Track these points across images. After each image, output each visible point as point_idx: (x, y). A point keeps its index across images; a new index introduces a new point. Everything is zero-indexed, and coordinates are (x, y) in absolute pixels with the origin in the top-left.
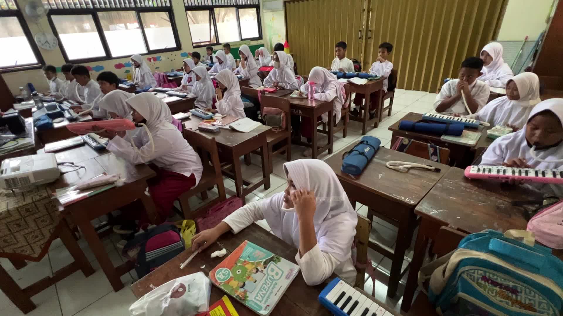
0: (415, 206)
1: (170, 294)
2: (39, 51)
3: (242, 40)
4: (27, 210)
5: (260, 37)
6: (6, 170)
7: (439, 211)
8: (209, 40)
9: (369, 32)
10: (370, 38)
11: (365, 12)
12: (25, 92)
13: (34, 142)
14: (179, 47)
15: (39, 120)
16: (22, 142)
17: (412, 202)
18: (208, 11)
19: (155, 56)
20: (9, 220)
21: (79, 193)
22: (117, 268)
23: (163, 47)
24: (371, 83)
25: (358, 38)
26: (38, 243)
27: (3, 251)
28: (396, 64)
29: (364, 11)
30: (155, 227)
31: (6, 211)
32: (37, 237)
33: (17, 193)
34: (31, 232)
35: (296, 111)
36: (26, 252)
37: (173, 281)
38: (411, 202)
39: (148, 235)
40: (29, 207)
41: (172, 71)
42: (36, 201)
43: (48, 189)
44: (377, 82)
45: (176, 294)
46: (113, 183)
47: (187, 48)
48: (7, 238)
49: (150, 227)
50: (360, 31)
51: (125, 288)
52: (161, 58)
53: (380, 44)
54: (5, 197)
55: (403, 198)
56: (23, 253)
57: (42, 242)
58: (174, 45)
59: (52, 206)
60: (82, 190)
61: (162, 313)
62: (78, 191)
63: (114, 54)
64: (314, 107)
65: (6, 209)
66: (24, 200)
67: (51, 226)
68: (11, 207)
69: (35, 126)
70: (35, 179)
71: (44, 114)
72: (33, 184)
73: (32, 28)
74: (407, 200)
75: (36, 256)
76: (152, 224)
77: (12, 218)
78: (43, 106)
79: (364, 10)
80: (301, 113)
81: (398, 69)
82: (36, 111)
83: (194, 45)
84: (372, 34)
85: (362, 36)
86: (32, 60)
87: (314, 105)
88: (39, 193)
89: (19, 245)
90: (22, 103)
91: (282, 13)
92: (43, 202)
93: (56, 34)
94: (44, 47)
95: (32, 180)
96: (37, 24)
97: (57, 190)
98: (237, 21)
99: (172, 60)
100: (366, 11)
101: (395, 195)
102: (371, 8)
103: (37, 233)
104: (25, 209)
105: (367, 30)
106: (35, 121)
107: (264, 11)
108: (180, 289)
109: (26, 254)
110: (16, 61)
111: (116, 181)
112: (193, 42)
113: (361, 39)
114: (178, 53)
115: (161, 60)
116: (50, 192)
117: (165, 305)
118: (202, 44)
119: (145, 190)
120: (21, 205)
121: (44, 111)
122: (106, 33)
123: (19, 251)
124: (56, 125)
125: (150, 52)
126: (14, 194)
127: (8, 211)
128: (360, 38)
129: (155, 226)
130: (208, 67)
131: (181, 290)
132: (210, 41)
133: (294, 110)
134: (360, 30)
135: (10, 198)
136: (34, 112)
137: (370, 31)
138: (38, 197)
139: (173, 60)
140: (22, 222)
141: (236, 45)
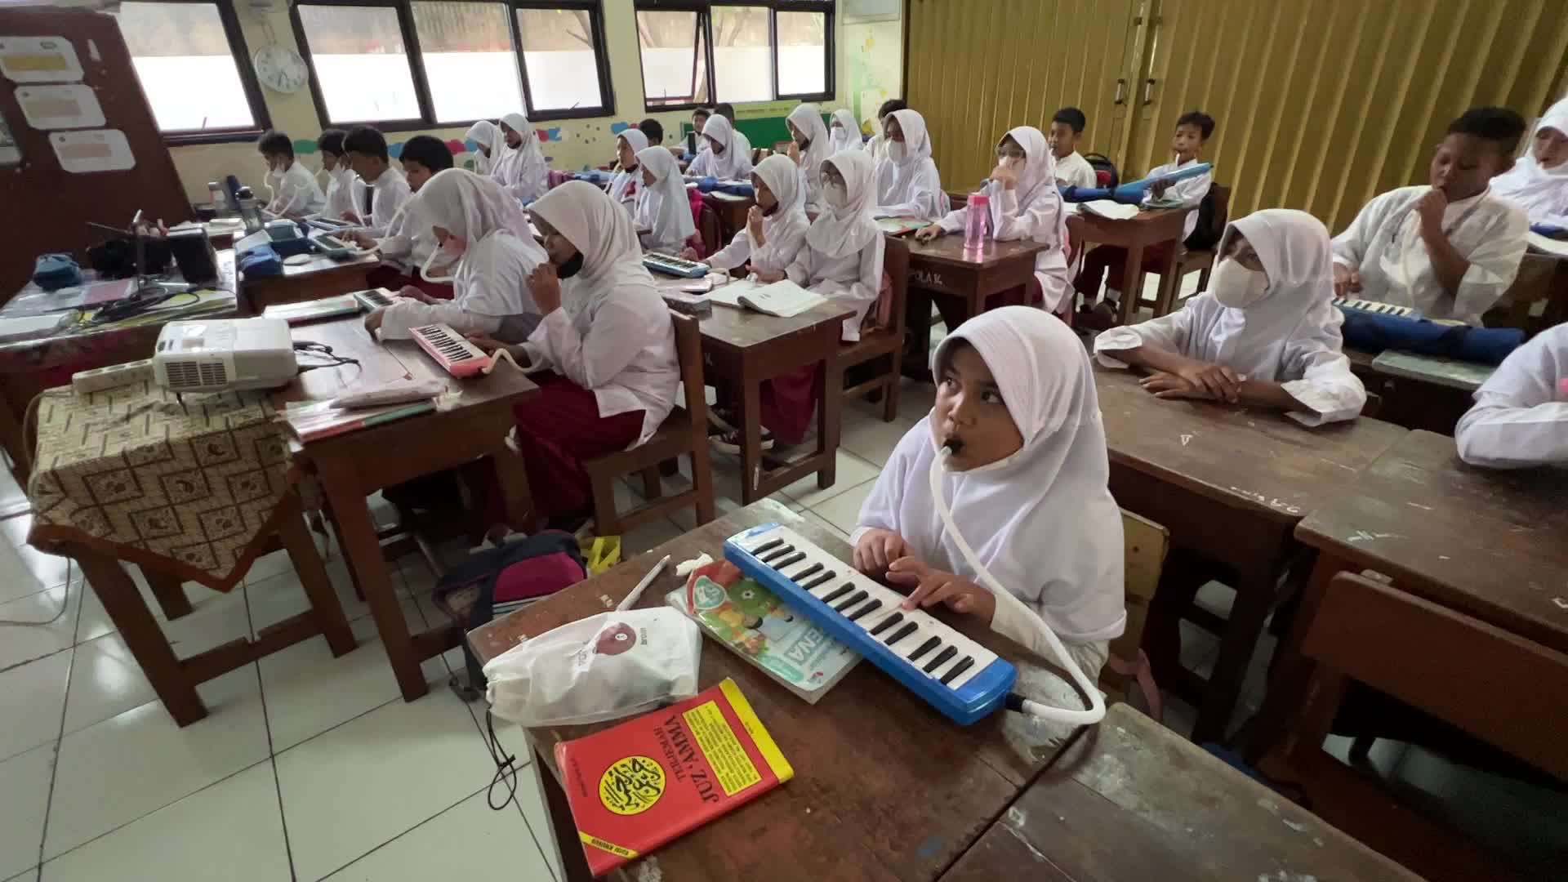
0: (1299, 519)
1: (593, 644)
2: (260, 94)
3: (779, 98)
4: (212, 450)
5: (829, 94)
6: (171, 343)
7: (1378, 536)
8: (689, 93)
9: (1149, 85)
10: (1149, 102)
11: (1141, 30)
12: (220, 196)
13: (235, 301)
14: (608, 107)
15: (249, 253)
16: (205, 297)
17: (1292, 510)
18: (693, 15)
19: (545, 126)
20: (167, 468)
21: (341, 415)
22: (416, 638)
23: (567, 105)
24: (1148, 217)
25: (1113, 104)
26: (231, 544)
27: (146, 546)
28: (1226, 168)
29: (1140, 23)
30: (523, 540)
31: (160, 445)
32: (227, 525)
33: (191, 407)
34: (215, 510)
35: (925, 277)
36: (200, 560)
37: (597, 619)
38: (1289, 509)
39: (504, 555)
40: (216, 442)
41: (586, 169)
42: (235, 430)
43: (265, 403)
44: (1168, 216)
45: (609, 645)
46: (426, 399)
47: (630, 111)
48: (159, 516)
49: (511, 537)
50: (1122, 81)
51: (430, 695)
52: (558, 136)
53: (1180, 114)
54: (162, 415)
55: (1262, 498)
56: (193, 563)
57: (240, 540)
58: (596, 101)
59: (273, 448)
60: (352, 408)
61: (571, 686)
62: (339, 410)
63: (442, 116)
64: (979, 265)
65: (164, 439)
66: (208, 424)
67: (266, 503)
68: (177, 436)
69: (238, 268)
70: (239, 372)
71: (265, 242)
72: (232, 385)
73: (251, 34)
74: (1274, 504)
75: (222, 574)
76: (516, 531)
77: (176, 465)
78: (261, 227)
79: (1139, 21)
80: (941, 283)
81: (1231, 181)
82: (242, 238)
83: (650, 104)
84: (1155, 92)
85: (1127, 98)
86: (244, 117)
87: (979, 260)
88: (242, 411)
89: (186, 540)
90: (213, 221)
91: (897, 27)
92: (251, 433)
93: (305, 52)
94: (274, 85)
95: (231, 375)
96: (262, 24)
97: (288, 404)
98: (770, 44)
99: (587, 142)
100: (1145, 23)
101: (1234, 488)
102: (1160, 14)
103: (230, 514)
104: (206, 445)
105: (1144, 79)
106: (238, 258)
107: (847, 21)
108: (620, 635)
109: (199, 565)
110: (205, 119)
111: (436, 395)
112: (648, 96)
113: (1122, 106)
114: (605, 123)
115: (560, 139)
116: (270, 411)
117: (578, 670)
118: (668, 103)
119: (507, 434)
120: (199, 432)
121: (264, 237)
122: (429, 59)
123: (182, 556)
124: (288, 271)
125: (534, 116)
126: (185, 408)
127: (168, 445)
128: (1120, 102)
129: (522, 536)
130: (682, 163)
131: (622, 637)
132: (692, 97)
133: (921, 275)
134: (1122, 78)
135: (176, 416)
136: (238, 240)
137: (1152, 82)
138: (241, 420)
139: (591, 141)
140: (197, 480)
141: (762, 111)
